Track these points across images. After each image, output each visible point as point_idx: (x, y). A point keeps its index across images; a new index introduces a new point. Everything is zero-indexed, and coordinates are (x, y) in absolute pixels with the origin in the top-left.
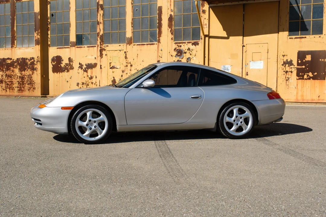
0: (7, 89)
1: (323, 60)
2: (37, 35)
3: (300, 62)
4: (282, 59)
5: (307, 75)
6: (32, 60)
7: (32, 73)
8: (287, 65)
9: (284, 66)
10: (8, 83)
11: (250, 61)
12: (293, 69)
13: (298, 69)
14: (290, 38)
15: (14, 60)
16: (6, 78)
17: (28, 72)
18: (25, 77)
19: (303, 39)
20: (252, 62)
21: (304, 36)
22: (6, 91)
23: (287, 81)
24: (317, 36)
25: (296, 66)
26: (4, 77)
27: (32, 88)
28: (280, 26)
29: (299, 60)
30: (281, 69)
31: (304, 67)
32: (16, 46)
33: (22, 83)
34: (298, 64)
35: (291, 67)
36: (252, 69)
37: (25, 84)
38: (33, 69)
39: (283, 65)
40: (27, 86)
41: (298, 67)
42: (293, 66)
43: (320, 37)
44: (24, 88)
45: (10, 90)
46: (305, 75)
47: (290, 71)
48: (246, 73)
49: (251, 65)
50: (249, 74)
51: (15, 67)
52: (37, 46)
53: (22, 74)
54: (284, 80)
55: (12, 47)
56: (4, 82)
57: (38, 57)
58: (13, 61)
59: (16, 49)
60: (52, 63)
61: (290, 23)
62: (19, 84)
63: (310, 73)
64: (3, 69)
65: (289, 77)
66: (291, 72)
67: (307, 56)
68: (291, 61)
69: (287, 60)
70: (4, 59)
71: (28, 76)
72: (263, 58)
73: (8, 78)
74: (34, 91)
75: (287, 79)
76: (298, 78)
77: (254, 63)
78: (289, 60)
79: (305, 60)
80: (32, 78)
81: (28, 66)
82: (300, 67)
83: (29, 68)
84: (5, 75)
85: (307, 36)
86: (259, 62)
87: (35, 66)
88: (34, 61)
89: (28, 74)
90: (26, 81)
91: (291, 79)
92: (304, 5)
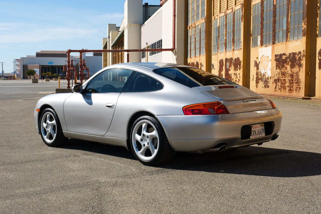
0: (282, 88)
2: (304, 25)
6: (300, 55)
7: (299, 70)
10: (282, 81)
15: (287, 55)
16: (281, 77)
17: (296, 69)
18: (294, 74)
22: (281, 90)
26: (280, 74)
27: (298, 87)
32: (289, 40)
33: (291, 82)
37: (294, 83)
38: (300, 65)
40: (295, 85)
44: (293, 87)
45: (283, 90)
51: (288, 64)
52: (304, 37)
53: (292, 72)
55: (287, 40)
56: (280, 81)
57: (304, 50)
58: (286, 57)
59: (289, 42)
60: (318, 57)
62: (289, 82)
64: (280, 66)
70: (281, 54)
71: (296, 73)
73: (283, 76)
74: (299, 91)
80: (298, 76)
81: (297, 62)
83: (297, 65)
84: (281, 72)
87: (302, 62)
88: (301, 56)
89: (296, 71)
90: (294, 79)
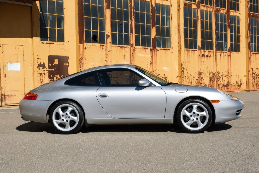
1: (66, 64)
3: (50, 65)
4: (37, 62)
5: (56, 77)
8: (41, 68)
9: (38, 69)
11: (8, 63)
12: (46, 71)
13: (49, 72)
14: (42, 43)
19: (52, 45)
20: (9, 63)
21: (52, 42)
23: (41, 82)
24: (61, 43)
25: (48, 69)
28: (33, 30)
29: (50, 63)
30: (36, 71)
31: (53, 70)
34: (50, 67)
35: (44, 69)
36: (9, 71)
39: (37, 67)
41: (49, 70)
42: (45, 69)
43: (63, 44)
46: (54, 77)
47: (43, 74)
48: (4, 75)
49: (8, 67)
50: (7, 76)
54: (39, 82)
61: (41, 28)
63: (58, 75)
65: (43, 79)
66: (45, 74)
67: (55, 60)
68: (44, 64)
69: (41, 63)
72: (20, 60)
75: (42, 81)
76: (50, 80)
77: (11, 64)
78: (42, 63)
79: (54, 64)
82: (51, 70)
85: (54, 42)
86: (17, 63)
91: (45, 81)
92: (51, 15)
